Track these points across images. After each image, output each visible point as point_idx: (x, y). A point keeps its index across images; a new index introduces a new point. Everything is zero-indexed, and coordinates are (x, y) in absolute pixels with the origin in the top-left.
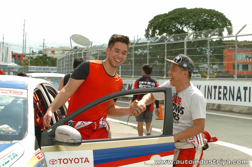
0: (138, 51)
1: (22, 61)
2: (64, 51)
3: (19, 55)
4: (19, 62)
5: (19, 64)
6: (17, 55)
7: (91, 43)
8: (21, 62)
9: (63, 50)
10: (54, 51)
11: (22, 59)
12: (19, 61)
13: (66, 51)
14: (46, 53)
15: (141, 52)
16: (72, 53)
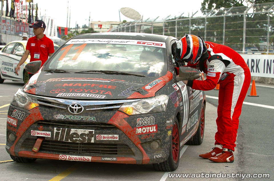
0: (193, 26)
1: (66, 35)
2: (113, 26)
3: (63, 29)
4: (63, 37)
5: (63, 39)
6: (61, 28)
7: (142, 17)
8: (66, 37)
9: (111, 24)
10: (101, 25)
11: (66, 34)
12: (64, 35)
13: (114, 25)
14: (93, 28)
15: (196, 28)
16: (124, 25)
